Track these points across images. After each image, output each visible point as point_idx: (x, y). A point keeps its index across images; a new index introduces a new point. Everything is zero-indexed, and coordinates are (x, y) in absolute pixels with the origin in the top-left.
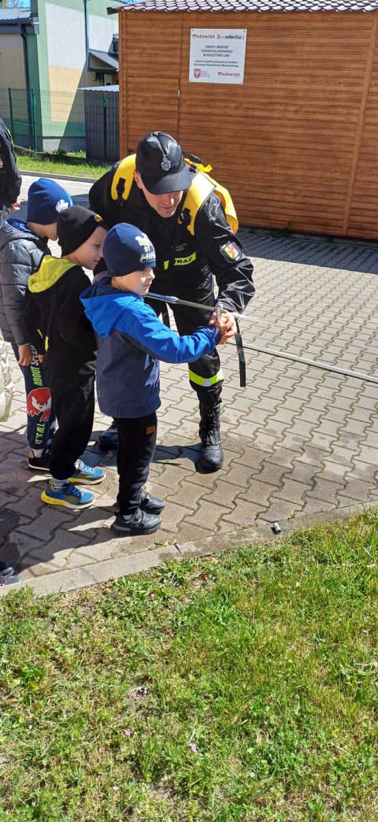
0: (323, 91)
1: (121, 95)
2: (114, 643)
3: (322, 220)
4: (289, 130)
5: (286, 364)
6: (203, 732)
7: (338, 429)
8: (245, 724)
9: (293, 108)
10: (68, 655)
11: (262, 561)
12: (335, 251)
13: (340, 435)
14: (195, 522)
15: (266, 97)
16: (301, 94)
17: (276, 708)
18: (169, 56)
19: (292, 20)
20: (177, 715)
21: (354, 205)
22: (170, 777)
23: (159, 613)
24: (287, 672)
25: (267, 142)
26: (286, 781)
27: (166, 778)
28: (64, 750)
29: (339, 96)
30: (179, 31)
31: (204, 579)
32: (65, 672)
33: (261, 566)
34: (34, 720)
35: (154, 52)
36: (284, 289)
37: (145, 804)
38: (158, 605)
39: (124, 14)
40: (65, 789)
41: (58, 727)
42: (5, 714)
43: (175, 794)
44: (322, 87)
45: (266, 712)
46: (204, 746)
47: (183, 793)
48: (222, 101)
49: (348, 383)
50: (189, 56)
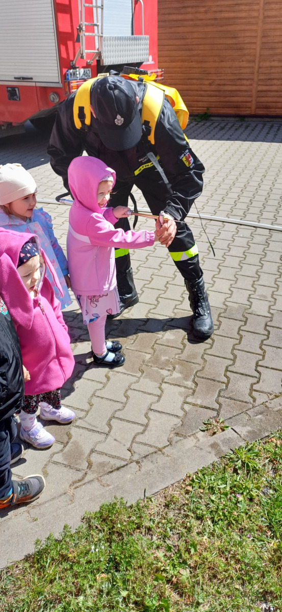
10: (185, 578)
12: (249, 128)
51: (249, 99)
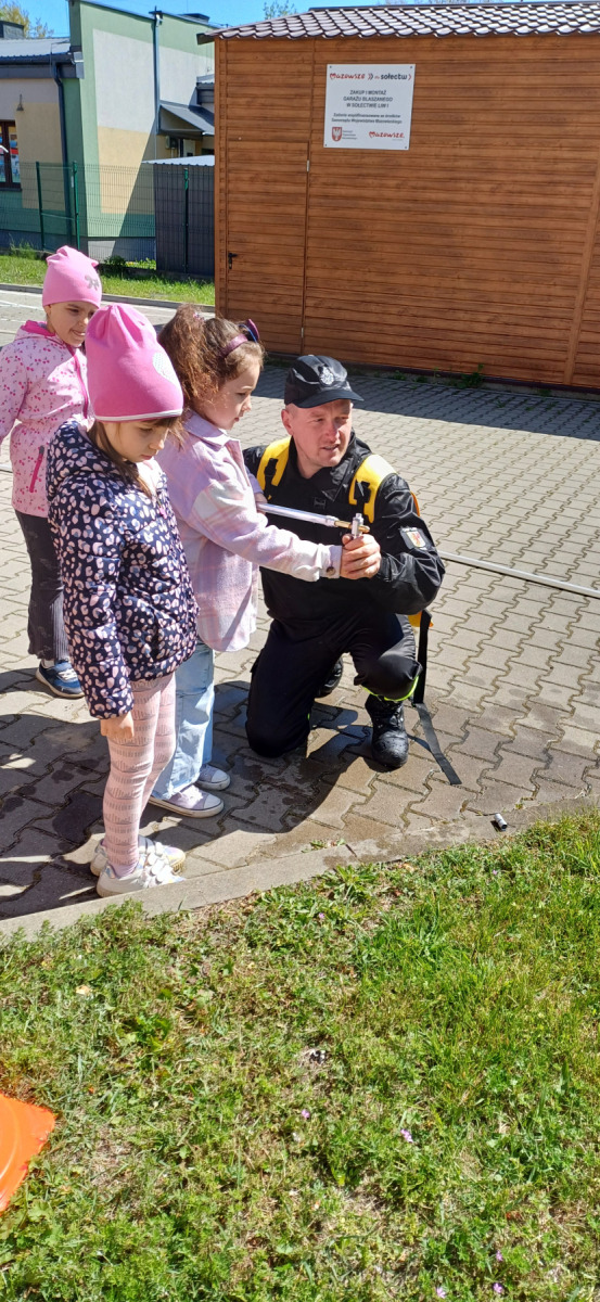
0: (535, 159)
1: (217, 169)
2: (269, 984)
3: (533, 361)
4: (480, 221)
5: (490, 579)
6: (417, 1116)
7: (580, 678)
8: (478, 1106)
9: (486, 187)
10: (202, 1000)
11: (482, 869)
12: (553, 408)
13: (583, 687)
14: (370, 813)
15: (444, 169)
16: (499, 164)
17: (526, 1084)
18: (293, 108)
19: (486, 49)
20: (376, 1089)
21: (584, 337)
22: (373, 1179)
23: (332, 942)
24: (537, 1032)
25: (446, 241)
26: (550, 1188)
27: (366, 1181)
28: (211, 1136)
29: (561, 166)
30: (309, 68)
31: (394, 894)
32: (199, 1025)
33: (480, 876)
34: (160, 1094)
35: (269, 101)
36: (478, 466)
37: (338, 1217)
38: (329, 932)
39: (223, 43)
40: (219, 1192)
41: (198, 1104)
42: (117, 1085)
43: (381, 1204)
44: (533, 153)
45: (511, 1087)
46: (419, 1137)
47: (395, 1203)
48: (375, 176)
49: (591, 608)
50: (323, 108)
51: (562, 356)
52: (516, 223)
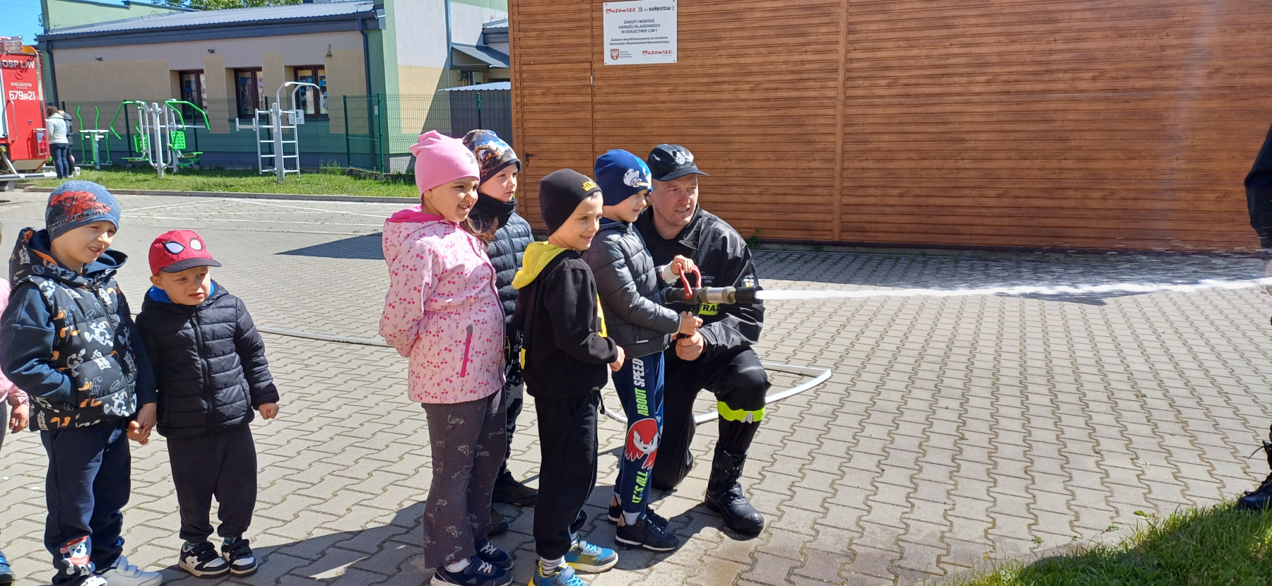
0: (785, 63)
1: (513, 91)
3: (802, 223)
4: (744, 114)
9: (746, 87)
12: (828, 261)
15: (708, 75)
16: (756, 69)
18: (577, 37)
21: (846, 200)
25: (715, 131)
29: (807, 67)
35: (556, 33)
44: (782, 58)
48: (650, 85)
50: (602, 35)
51: (829, 217)
52: (774, 113)
